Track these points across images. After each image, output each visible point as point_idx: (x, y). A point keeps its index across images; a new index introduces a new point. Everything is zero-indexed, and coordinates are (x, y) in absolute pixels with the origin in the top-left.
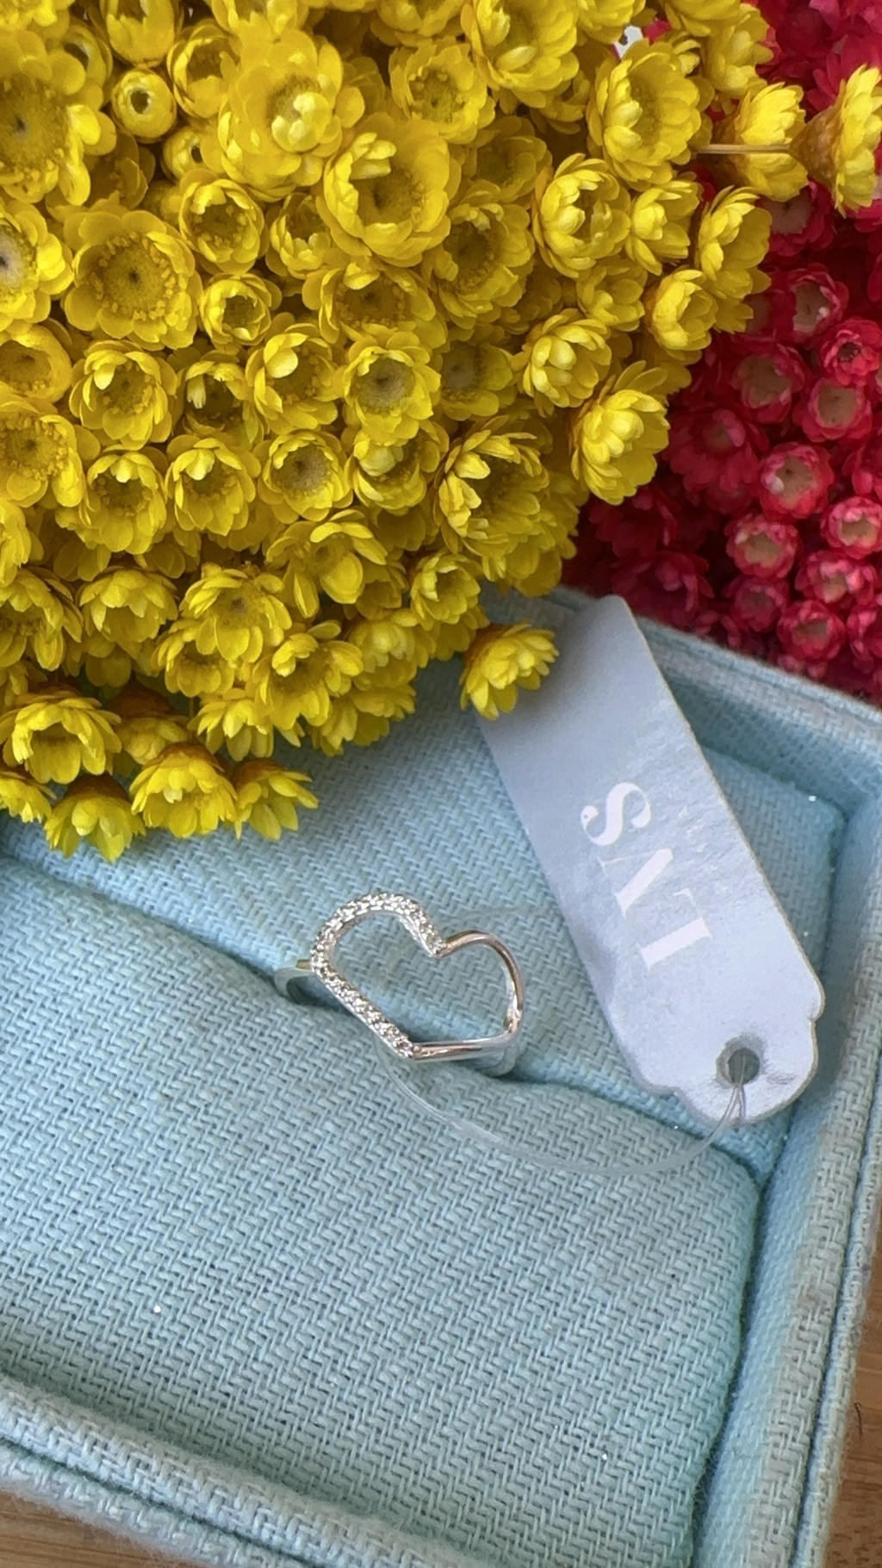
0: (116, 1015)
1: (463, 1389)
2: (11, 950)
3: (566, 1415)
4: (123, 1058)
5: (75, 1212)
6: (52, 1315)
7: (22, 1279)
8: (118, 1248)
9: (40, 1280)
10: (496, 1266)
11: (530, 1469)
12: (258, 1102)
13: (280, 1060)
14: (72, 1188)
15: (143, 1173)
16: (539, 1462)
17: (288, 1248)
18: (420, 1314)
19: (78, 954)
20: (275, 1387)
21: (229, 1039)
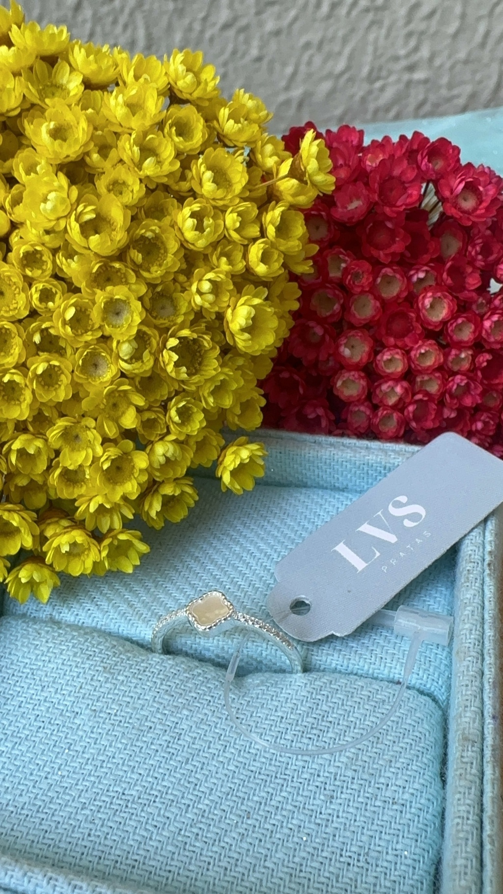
0: (65, 674)
1: (275, 840)
2: (10, 654)
3: (340, 846)
4: (69, 695)
5: (46, 778)
6: (34, 832)
7: (17, 816)
8: (70, 792)
9: (27, 816)
10: (286, 768)
11: (322, 880)
12: (143, 706)
13: (155, 682)
14: (44, 766)
15: (83, 752)
16: (327, 874)
17: (166, 777)
18: (245, 802)
19: (45, 649)
20: (163, 853)
21: (126, 676)
